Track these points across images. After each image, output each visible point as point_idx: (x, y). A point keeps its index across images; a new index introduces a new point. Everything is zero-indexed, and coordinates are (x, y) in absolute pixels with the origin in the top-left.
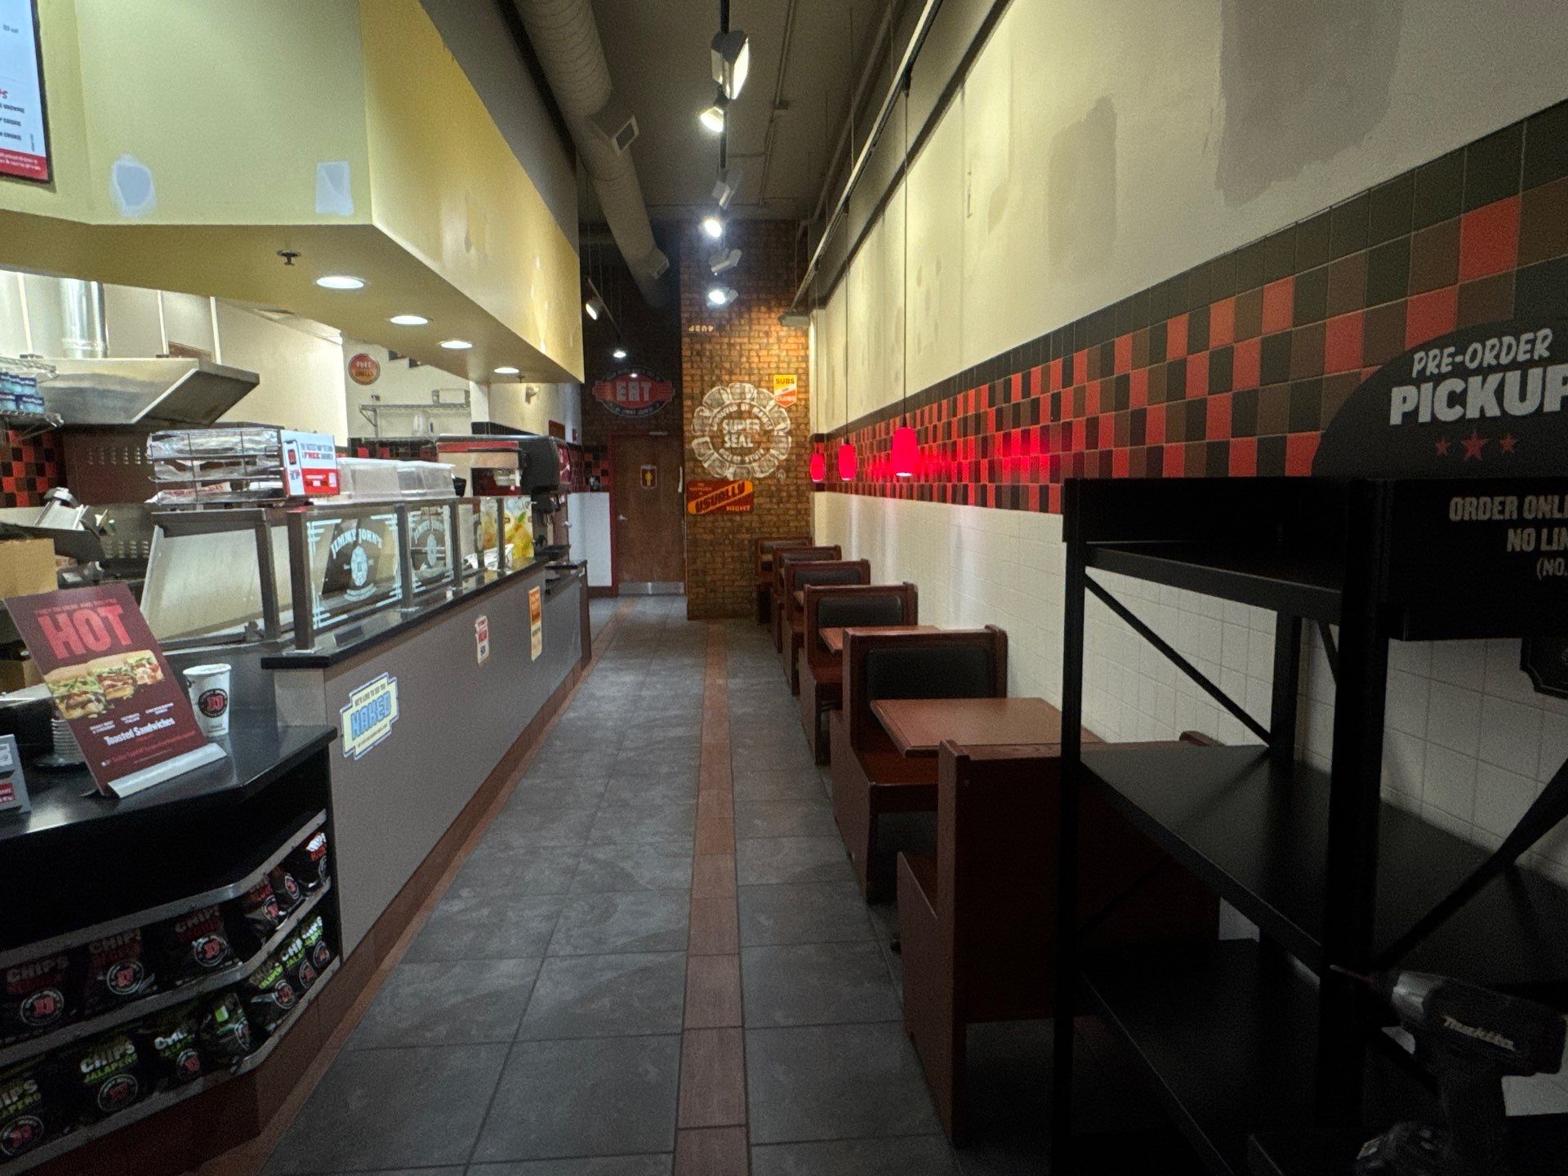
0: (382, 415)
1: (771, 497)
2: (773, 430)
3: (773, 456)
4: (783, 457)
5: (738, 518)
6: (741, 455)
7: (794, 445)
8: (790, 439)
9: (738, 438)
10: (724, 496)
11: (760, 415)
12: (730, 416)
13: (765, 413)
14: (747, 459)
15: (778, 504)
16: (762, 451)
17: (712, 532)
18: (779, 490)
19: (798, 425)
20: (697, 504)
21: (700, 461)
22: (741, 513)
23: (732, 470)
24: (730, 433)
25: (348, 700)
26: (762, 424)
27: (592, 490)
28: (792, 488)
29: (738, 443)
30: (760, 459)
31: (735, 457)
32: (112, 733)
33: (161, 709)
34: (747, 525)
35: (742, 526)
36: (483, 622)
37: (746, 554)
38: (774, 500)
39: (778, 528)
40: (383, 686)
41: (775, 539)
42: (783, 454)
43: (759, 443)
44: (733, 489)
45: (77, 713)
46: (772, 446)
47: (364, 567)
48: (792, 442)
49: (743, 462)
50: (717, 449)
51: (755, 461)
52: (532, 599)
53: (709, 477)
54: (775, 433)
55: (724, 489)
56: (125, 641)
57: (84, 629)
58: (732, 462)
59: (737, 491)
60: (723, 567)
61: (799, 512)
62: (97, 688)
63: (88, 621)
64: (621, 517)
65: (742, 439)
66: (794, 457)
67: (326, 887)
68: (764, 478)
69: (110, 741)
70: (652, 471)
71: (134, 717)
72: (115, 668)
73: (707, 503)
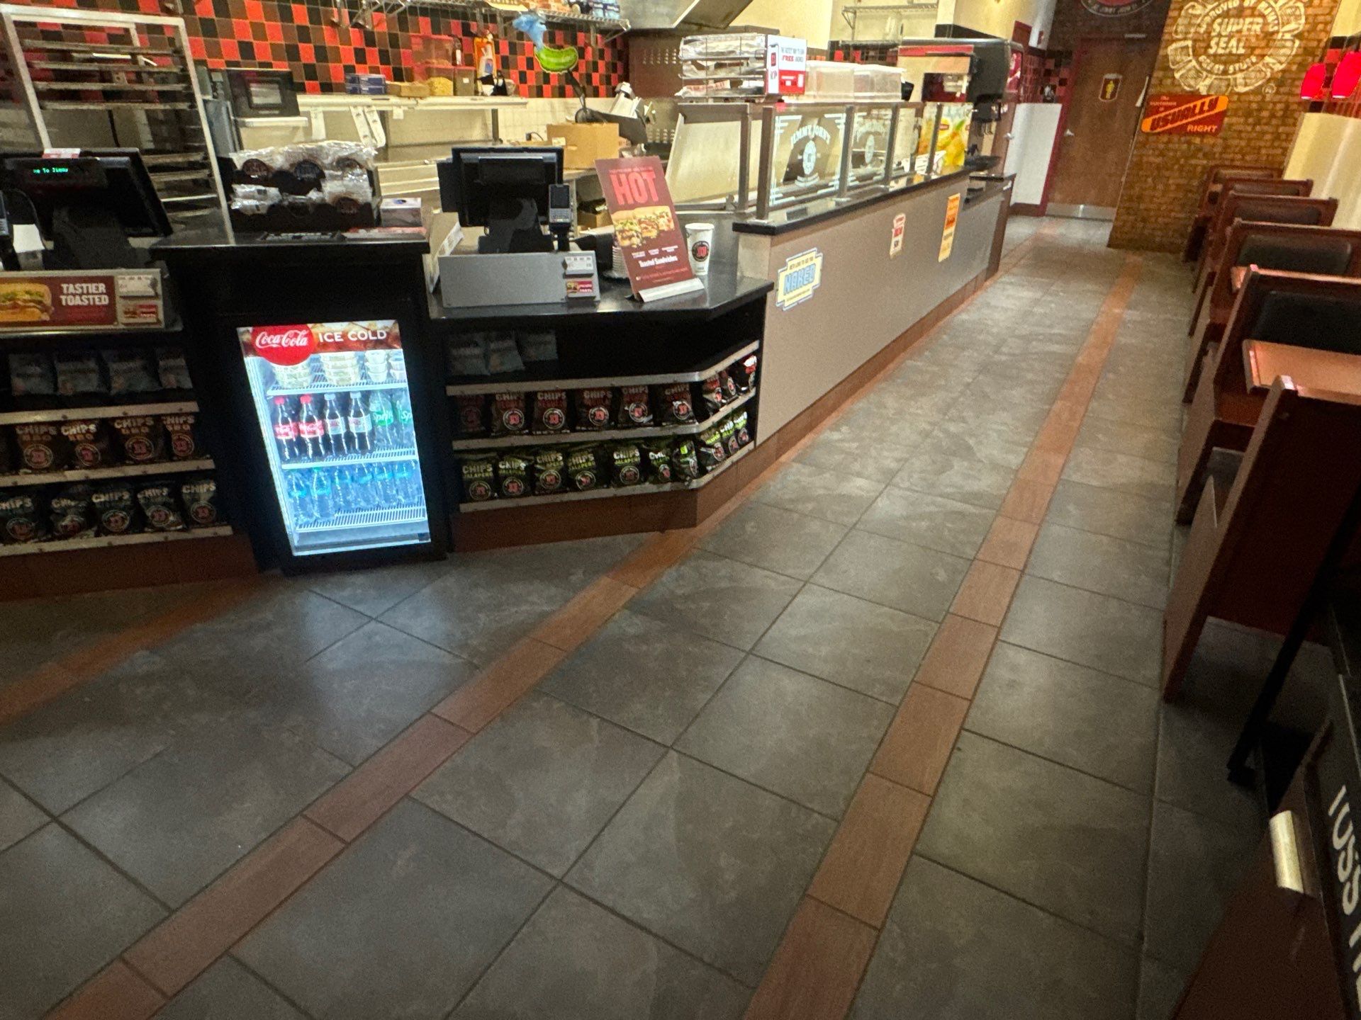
0: (861, 18)
1: (1248, 114)
2: (1277, 32)
3: (1267, 65)
4: (1279, 67)
5: (1197, 140)
6: (1225, 63)
7: (1301, 51)
8: (1297, 43)
9: (1227, 43)
10: (1191, 112)
11: (1266, 13)
12: (1226, 15)
13: (1274, 10)
14: (1231, 69)
15: (1254, 125)
16: (1254, 59)
17: (1162, 154)
18: (1260, 110)
19: (1315, 25)
20: (1154, 120)
21: (1173, 70)
22: (1202, 135)
23: (1208, 82)
24: (1220, 35)
25: (785, 264)
26: (1265, 24)
27: (1045, 101)
28: (1279, 106)
29: (1226, 47)
30: (1248, 68)
31: (1217, 66)
32: (644, 259)
33: (670, 249)
34: (1207, 149)
35: (1200, 150)
36: (901, 219)
37: (1195, 183)
38: (1251, 120)
39: (1243, 156)
40: (811, 259)
41: (1237, 167)
42: (1281, 63)
43: (1253, 49)
44: (1203, 104)
45: (626, 243)
46: (1271, 51)
47: (813, 158)
48: (1299, 47)
49: (1225, 72)
50: (1196, 55)
51: (1241, 71)
52: (950, 205)
53: (1178, 90)
54: (1280, 36)
55: (1191, 105)
56: (656, 199)
57: (634, 186)
58: (1210, 72)
59: (1206, 108)
60: (1163, 196)
61: (1277, 137)
62: (637, 228)
63: (636, 181)
64: (1068, 132)
65: (1233, 42)
66: (1294, 68)
67: (752, 393)
68: (1246, 93)
69: (643, 264)
70: (1116, 81)
71: (655, 252)
72: (648, 216)
73: (1166, 121)
